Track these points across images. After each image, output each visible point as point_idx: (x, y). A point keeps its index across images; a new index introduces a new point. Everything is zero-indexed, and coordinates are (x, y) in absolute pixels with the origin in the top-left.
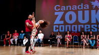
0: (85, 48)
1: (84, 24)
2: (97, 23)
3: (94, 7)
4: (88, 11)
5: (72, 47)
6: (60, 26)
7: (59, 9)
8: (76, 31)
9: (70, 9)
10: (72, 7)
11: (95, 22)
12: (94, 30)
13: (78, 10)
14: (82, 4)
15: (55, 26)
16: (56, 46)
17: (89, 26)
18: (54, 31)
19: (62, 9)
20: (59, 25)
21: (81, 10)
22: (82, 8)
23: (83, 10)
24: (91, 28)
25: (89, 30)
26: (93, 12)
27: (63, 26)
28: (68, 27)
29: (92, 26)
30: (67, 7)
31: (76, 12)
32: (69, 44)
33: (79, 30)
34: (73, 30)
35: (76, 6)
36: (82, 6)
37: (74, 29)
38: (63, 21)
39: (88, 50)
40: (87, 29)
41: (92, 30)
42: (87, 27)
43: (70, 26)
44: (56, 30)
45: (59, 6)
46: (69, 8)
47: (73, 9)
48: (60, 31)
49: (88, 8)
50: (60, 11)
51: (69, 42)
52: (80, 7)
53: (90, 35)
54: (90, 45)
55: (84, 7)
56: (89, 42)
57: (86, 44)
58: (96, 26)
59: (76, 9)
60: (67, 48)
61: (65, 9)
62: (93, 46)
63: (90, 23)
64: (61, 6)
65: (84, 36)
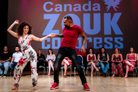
0: (94, 76)
1: (93, 36)
2: (113, 35)
3: (109, 7)
4: (99, 14)
5: (73, 75)
7: (52, 9)
8: (80, 47)
9: (71, 10)
10: (73, 7)
11: (110, 33)
12: (108, 45)
13: (83, 12)
14: (90, 2)
16: (46, 74)
17: (101, 39)
18: (43, 47)
19: (56, 10)
21: (88, 12)
22: (90, 9)
23: (92, 13)
24: (104, 43)
25: (101, 46)
26: (107, 16)
27: (59, 39)
29: (106, 39)
30: (65, 6)
31: (80, 15)
32: (68, 70)
35: (80, 5)
36: (89, 5)
38: (58, 31)
39: (99, 79)
40: (98, 45)
41: (105, 46)
42: (98, 41)
44: (46, 46)
45: (52, 4)
46: (68, 7)
47: (75, 9)
48: (54, 47)
49: (99, 9)
50: (53, 12)
51: (68, 66)
52: (87, 7)
53: (101, 54)
54: (101, 70)
55: (92, 7)
56: (100, 66)
57: (95, 70)
58: (111, 39)
60: (65, 77)
61: (61, 10)
63: (101, 34)
64: (54, 4)
65: (91, 55)
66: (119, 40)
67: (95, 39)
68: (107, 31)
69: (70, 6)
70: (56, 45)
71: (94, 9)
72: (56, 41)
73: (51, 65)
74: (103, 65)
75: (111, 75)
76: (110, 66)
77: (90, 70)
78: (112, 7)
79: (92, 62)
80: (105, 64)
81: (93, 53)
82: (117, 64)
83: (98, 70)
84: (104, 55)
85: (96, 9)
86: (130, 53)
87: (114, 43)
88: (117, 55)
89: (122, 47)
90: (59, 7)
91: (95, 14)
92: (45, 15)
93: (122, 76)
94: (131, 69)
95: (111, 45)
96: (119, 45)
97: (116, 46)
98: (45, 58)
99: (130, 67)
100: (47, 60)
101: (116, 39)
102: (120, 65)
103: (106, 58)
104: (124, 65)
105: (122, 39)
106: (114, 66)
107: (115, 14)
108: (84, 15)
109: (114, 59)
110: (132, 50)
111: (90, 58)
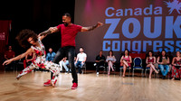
0: (152, 77)
1: (153, 40)
2: (175, 38)
3: (171, 11)
4: (161, 18)
5: (131, 76)
6: (114, 42)
7: (113, 14)
8: (139, 50)
9: (131, 14)
10: (134, 11)
11: (171, 37)
12: (169, 49)
13: (144, 16)
14: (151, 6)
15: (104, 42)
17: (161, 42)
18: (104, 49)
19: (117, 15)
20: (111, 40)
21: (149, 16)
22: (151, 13)
23: (153, 17)
24: (164, 47)
25: (160, 50)
26: (169, 19)
27: (119, 42)
28: (126, 44)
29: (166, 42)
30: (126, 10)
31: (141, 19)
32: (127, 71)
33: (144, 50)
34: (134, 49)
35: (141, 9)
37: (137, 48)
38: (118, 34)
39: (157, 81)
41: (166, 49)
42: (158, 44)
43: (129, 42)
44: (106, 48)
45: (113, 9)
46: (129, 11)
47: (135, 14)
48: (114, 49)
49: (161, 13)
50: (115, 17)
52: (148, 11)
53: (161, 57)
54: (160, 73)
55: (153, 10)
56: (159, 68)
58: (172, 43)
59: (140, 14)
61: (122, 15)
62: (165, 74)
63: (162, 37)
64: (116, 9)
67: (155, 42)
68: (169, 35)
69: (131, 10)
70: (116, 48)
71: (155, 13)
72: (116, 44)
74: (162, 67)
75: (171, 78)
77: (148, 72)
78: (175, 10)
79: (151, 64)
83: (157, 72)
85: (158, 12)
87: (175, 47)
90: (120, 12)
91: (156, 18)
92: (107, 20)
95: (172, 48)
97: (177, 49)
101: (178, 42)
106: (174, 70)
107: (178, 17)
111: (149, 61)
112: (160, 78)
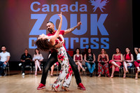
1: (79, 37)
2: (100, 36)
3: (95, 8)
4: (86, 15)
7: (39, 9)
9: (58, 10)
10: (60, 7)
11: (97, 34)
12: (95, 46)
13: (70, 12)
14: (77, 3)
15: (30, 39)
16: (33, 74)
18: (30, 47)
19: (43, 10)
21: (75, 13)
22: (76, 10)
23: (79, 14)
24: (90, 44)
25: (87, 47)
29: (92, 39)
30: (53, 6)
31: (67, 15)
33: (72, 47)
35: (66, 5)
36: (76, 6)
38: (45, 31)
40: (84, 45)
42: (84, 41)
45: (39, 4)
46: (55, 7)
47: (62, 9)
49: (86, 10)
50: (41, 12)
51: (55, 66)
52: (74, 8)
53: (88, 54)
54: (87, 70)
55: (79, 7)
57: (81, 69)
58: (97, 39)
61: (48, 10)
62: (92, 71)
63: (88, 35)
64: (42, 4)
65: (78, 56)
66: (105, 41)
67: (82, 39)
68: (94, 32)
71: (81, 10)
73: (37, 64)
74: (89, 65)
75: (97, 75)
76: (97, 66)
79: (79, 62)
80: (92, 64)
81: (80, 53)
82: (103, 64)
83: (84, 70)
84: (90, 55)
85: (83, 9)
86: (116, 53)
87: (100, 43)
88: (103, 55)
89: (108, 47)
90: (46, 7)
91: (81, 15)
92: (32, 15)
93: (108, 76)
94: (117, 70)
95: (97, 45)
96: (105, 46)
97: (102, 46)
98: (31, 58)
99: (116, 67)
100: (34, 59)
101: (102, 39)
102: (107, 66)
103: (93, 58)
104: (110, 65)
105: (107, 40)
106: (100, 66)
107: (102, 15)
108: (71, 15)
109: (101, 59)
110: (118, 50)
111: (77, 58)
112: (88, 75)
